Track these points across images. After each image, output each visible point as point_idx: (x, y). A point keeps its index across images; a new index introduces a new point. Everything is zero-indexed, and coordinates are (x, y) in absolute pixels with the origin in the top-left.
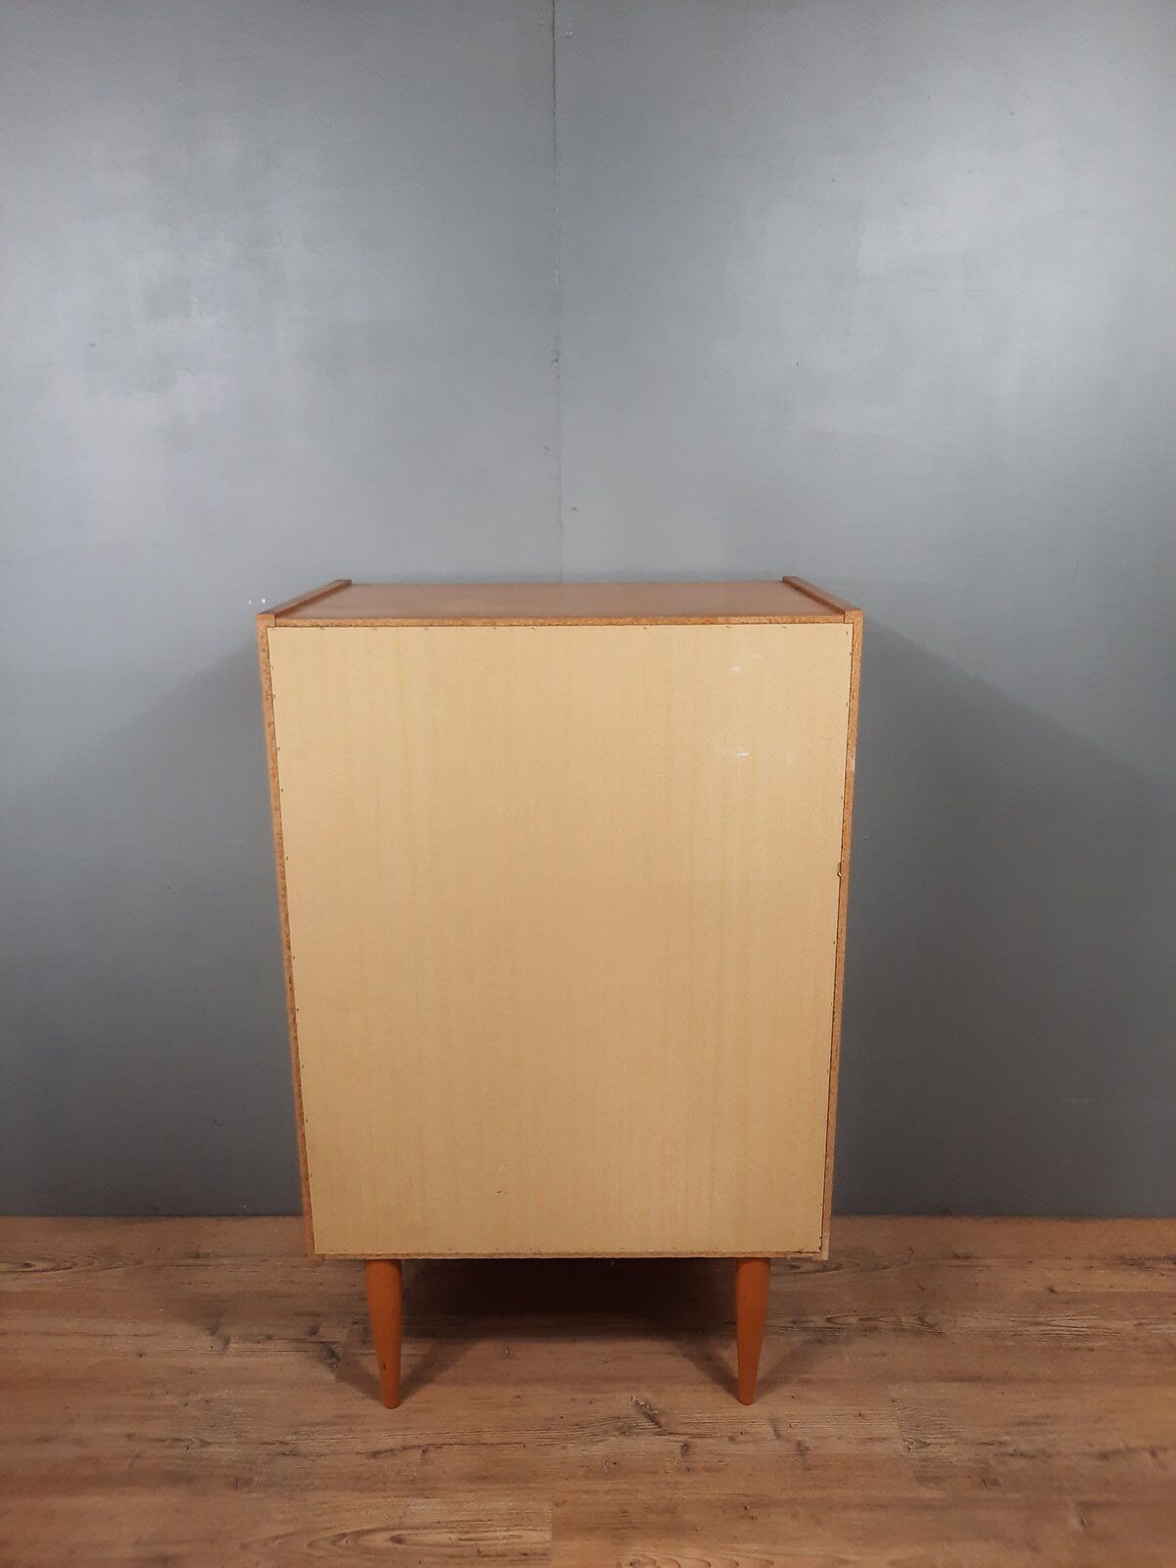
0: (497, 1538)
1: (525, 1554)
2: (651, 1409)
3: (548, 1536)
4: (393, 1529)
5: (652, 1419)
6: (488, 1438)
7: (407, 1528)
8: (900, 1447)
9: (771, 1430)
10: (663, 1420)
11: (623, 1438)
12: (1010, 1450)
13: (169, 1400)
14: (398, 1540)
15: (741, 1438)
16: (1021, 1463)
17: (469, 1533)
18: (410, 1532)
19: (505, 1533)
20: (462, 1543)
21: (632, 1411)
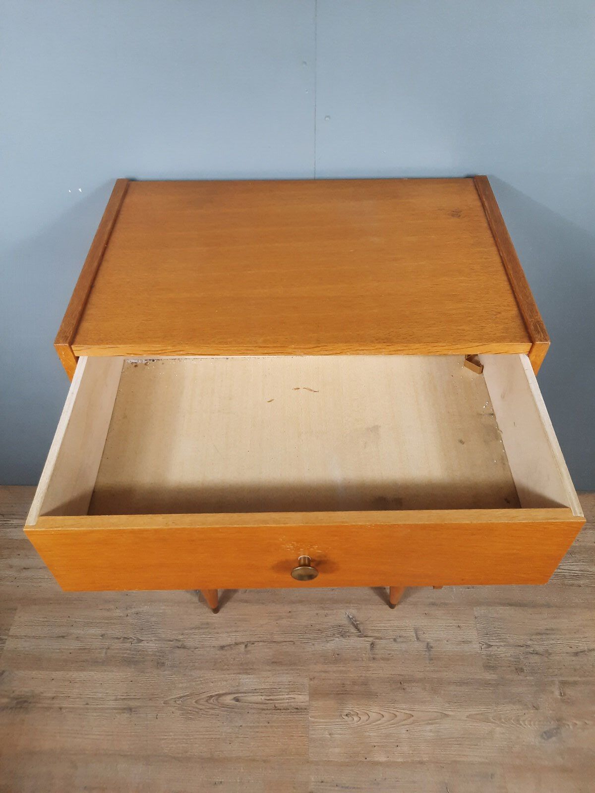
0: (284, 699)
1: (297, 709)
2: (355, 621)
3: (307, 698)
4: (234, 693)
5: (356, 627)
6: (277, 638)
7: (240, 693)
8: (476, 647)
9: (414, 635)
10: (361, 628)
11: (342, 639)
12: (531, 650)
13: (118, 613)
14: (237, 700)
15: (399, 640)
16: (536, 658)
17: (270, 696)
18: (242, 695)
19: (287, 696)
20: (267, 702)
21: (345, 622)
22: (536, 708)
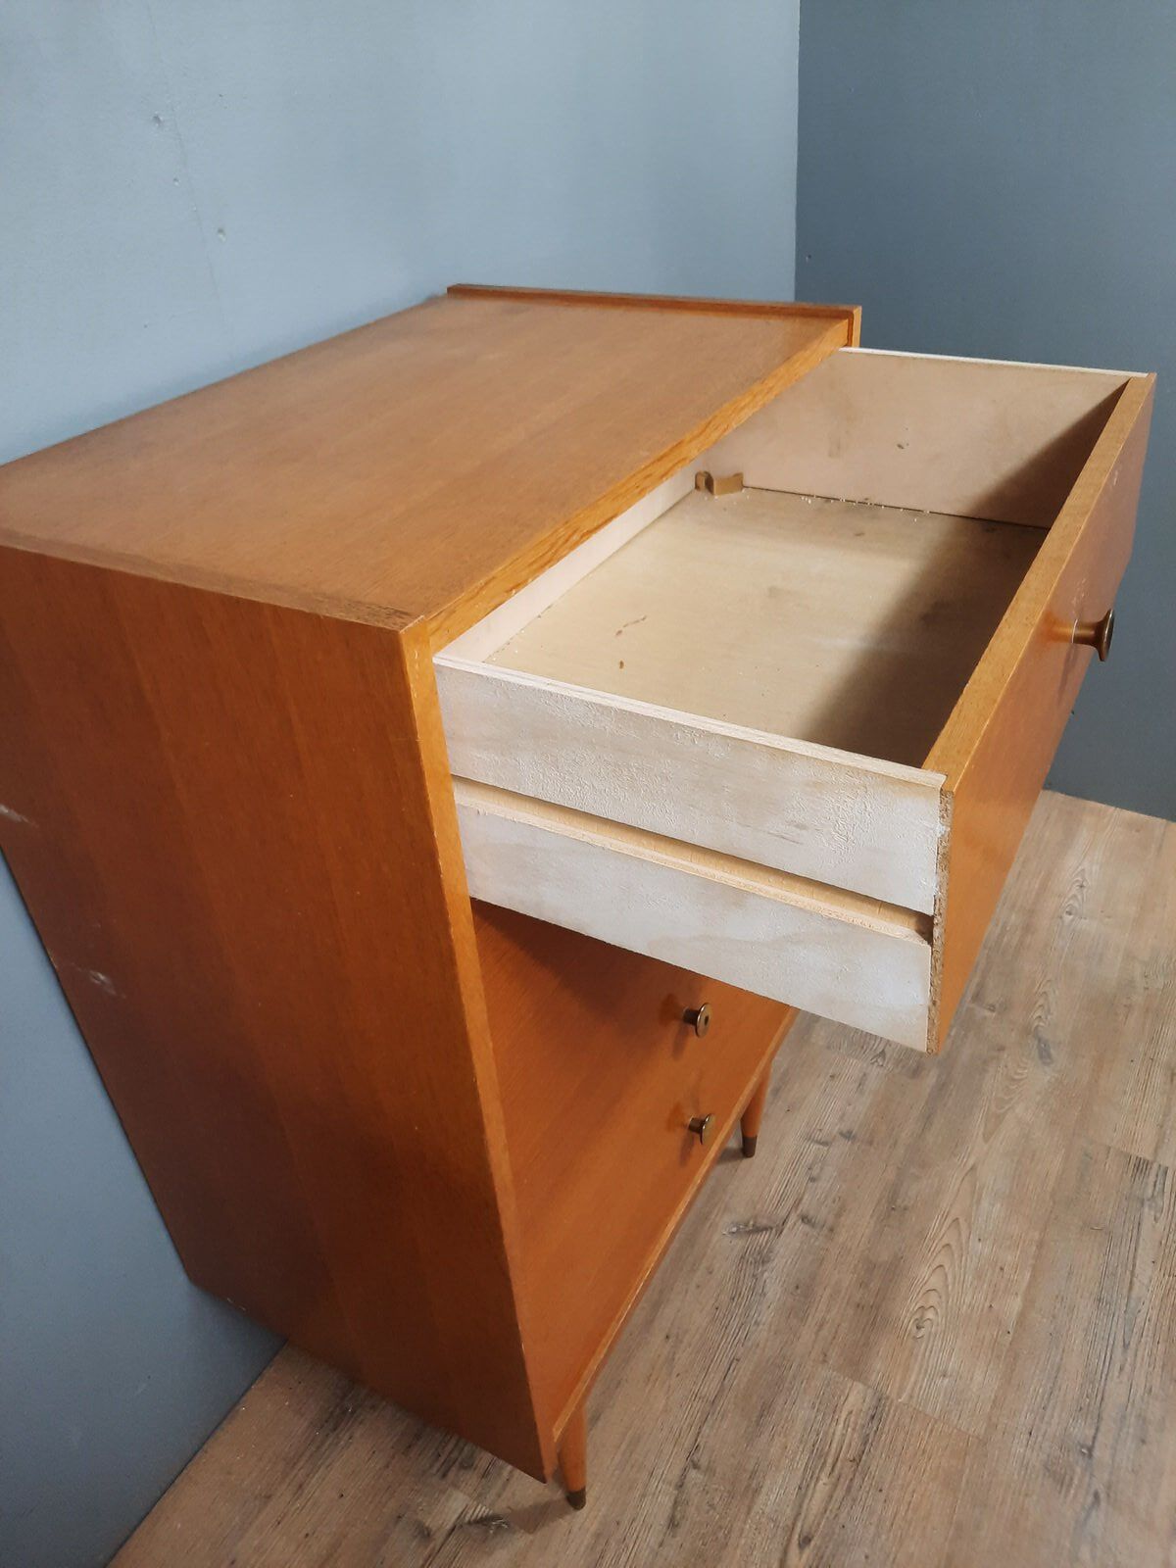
0: (844, 1435)
1: (873, 1417)
2: (747, 1225)
3: (860, 1386)
4: (789, 1540)
5: (758, 1230)
6: (710, 1388)
7: (794, 1524)
8: (876, 1072)
9: (817, 1146)
10: (764, 1222)
11: (770, 1266)
14: (805, 1541)
15: (815, 1172)
17: (825, 1462)
18: (799, 1524)
19: (841, 1426)
20: (836, 1472)
21: (739, 1243)
22: (1002, 1049)
